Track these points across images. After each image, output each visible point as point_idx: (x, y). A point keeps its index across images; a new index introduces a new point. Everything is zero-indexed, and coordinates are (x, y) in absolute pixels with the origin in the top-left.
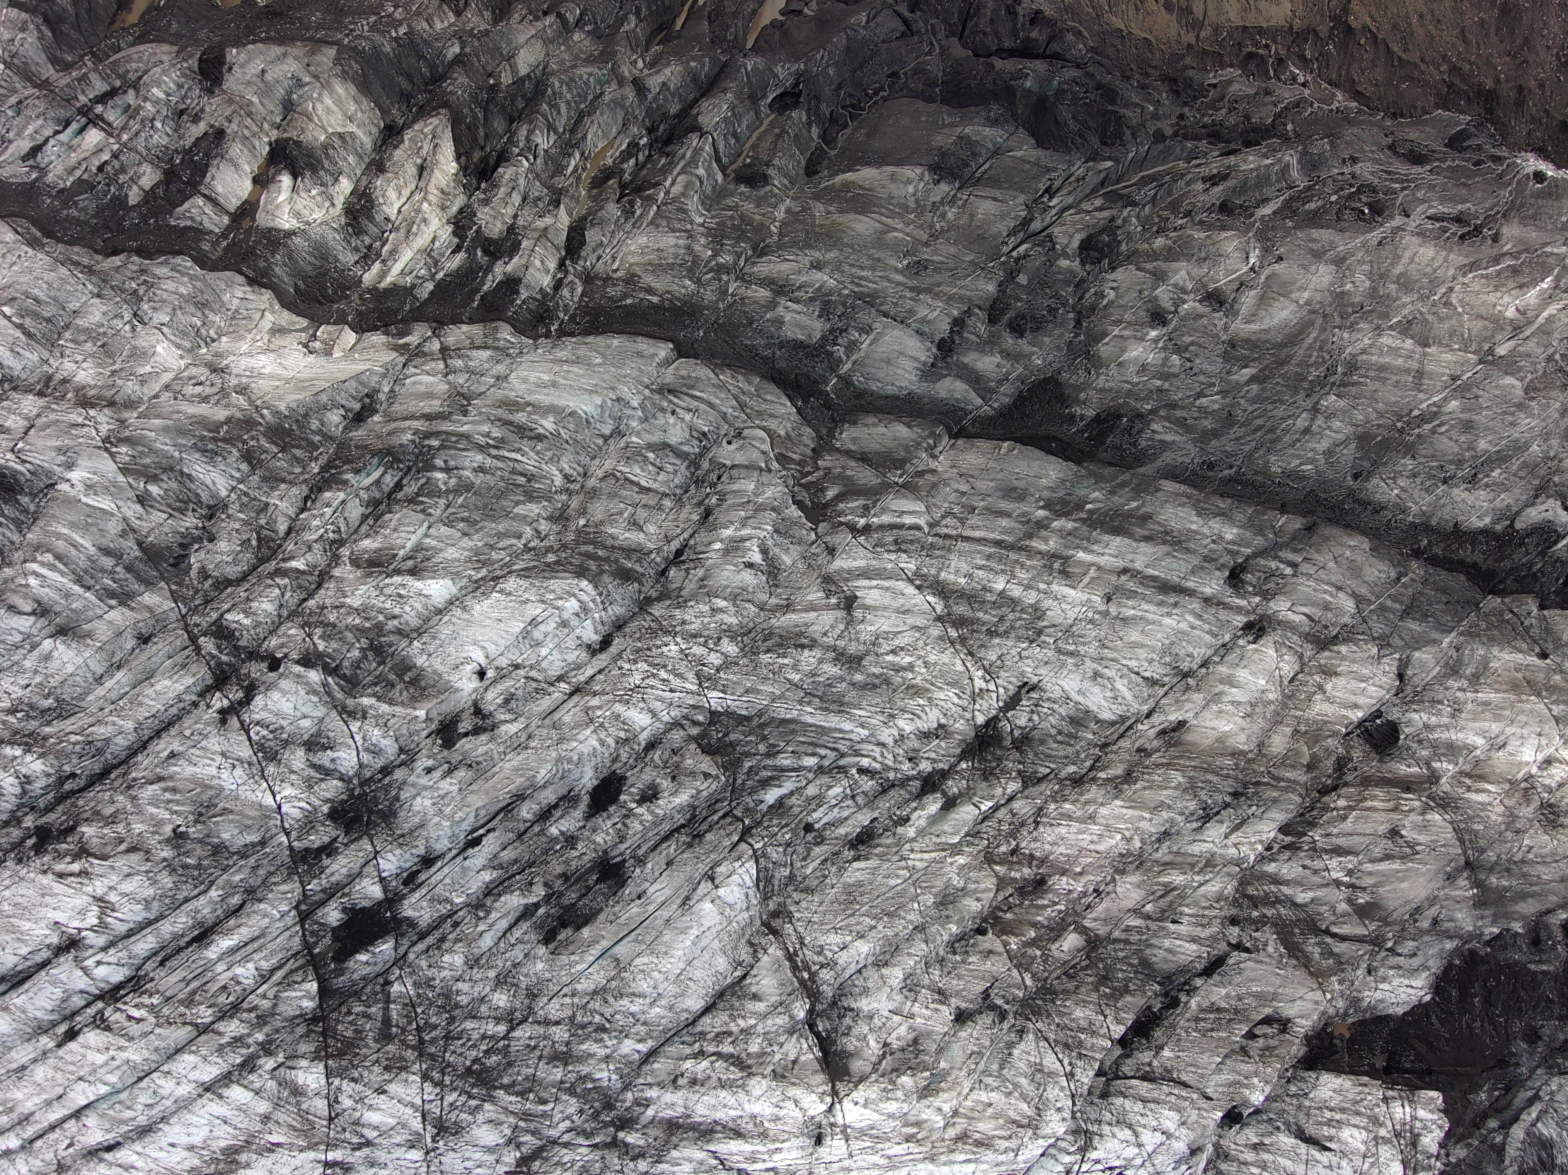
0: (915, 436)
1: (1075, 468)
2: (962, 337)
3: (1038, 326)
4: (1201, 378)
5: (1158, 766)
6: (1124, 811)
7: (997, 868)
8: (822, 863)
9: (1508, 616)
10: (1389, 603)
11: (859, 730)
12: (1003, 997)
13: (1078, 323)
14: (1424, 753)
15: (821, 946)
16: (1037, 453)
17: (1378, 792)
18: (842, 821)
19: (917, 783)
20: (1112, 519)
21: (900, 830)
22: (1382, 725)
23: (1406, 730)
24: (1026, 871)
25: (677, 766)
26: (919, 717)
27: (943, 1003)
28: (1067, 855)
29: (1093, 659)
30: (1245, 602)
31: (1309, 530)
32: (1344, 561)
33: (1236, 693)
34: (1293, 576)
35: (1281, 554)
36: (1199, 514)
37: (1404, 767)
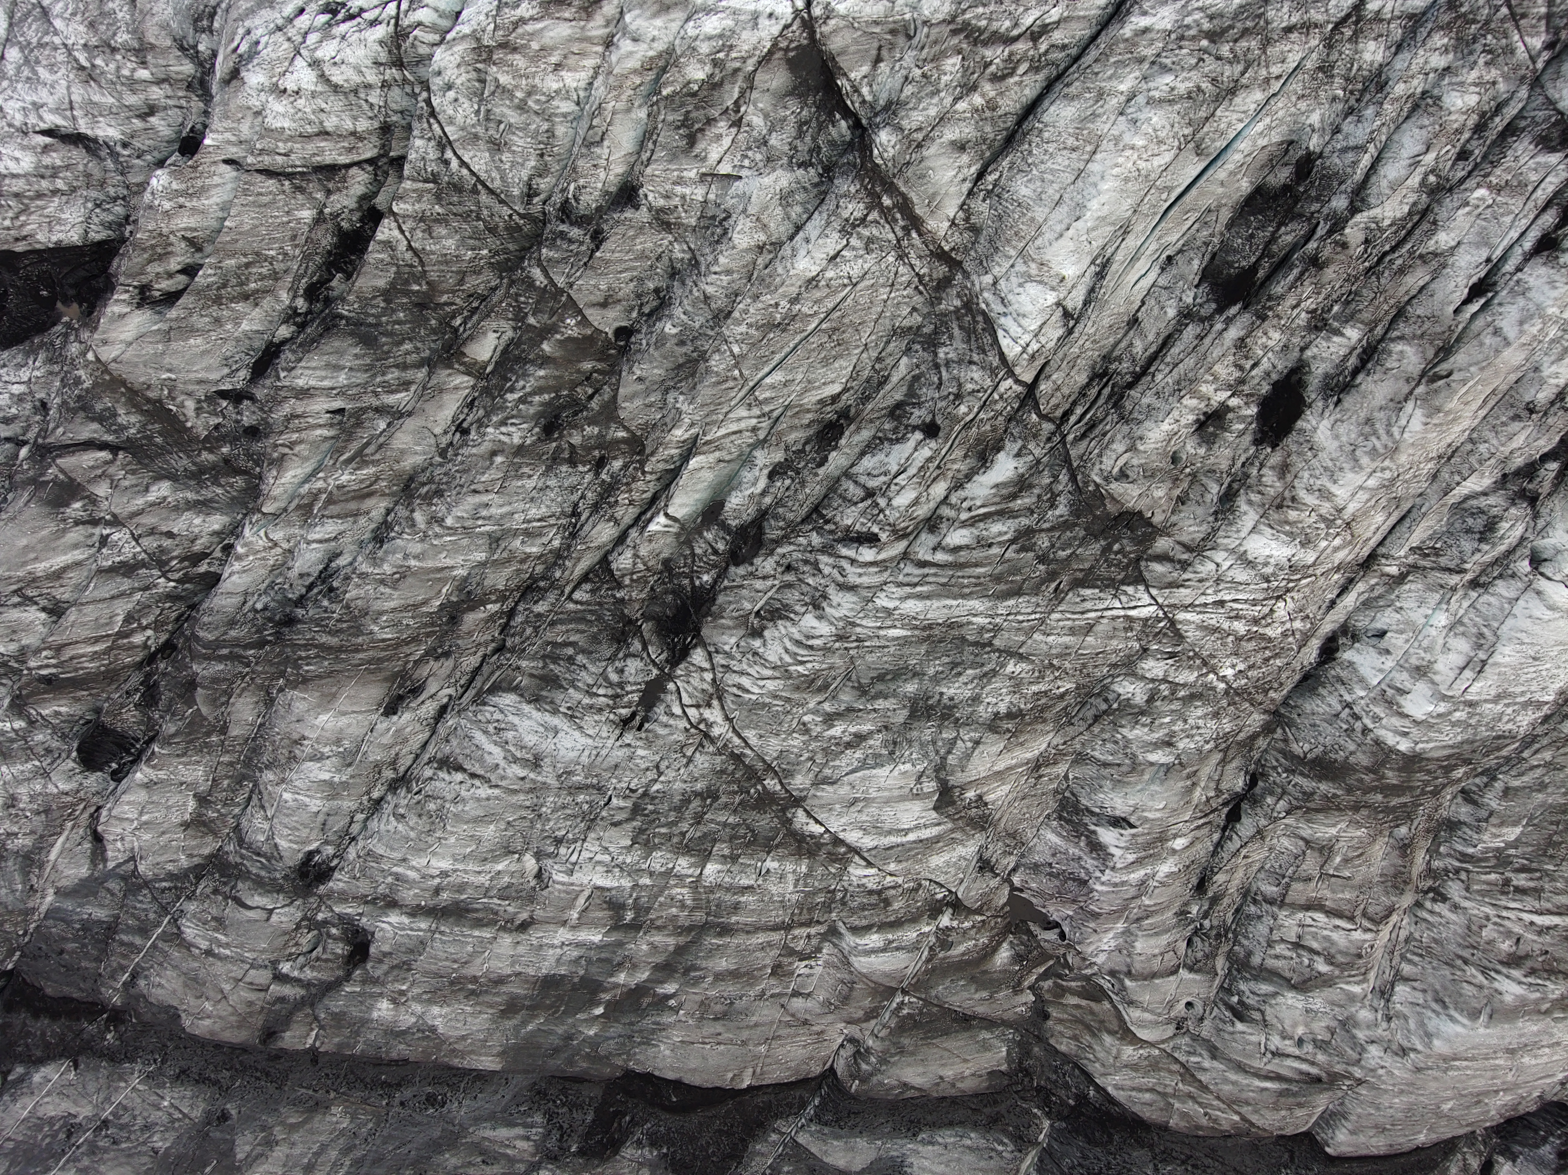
0: (893, 1070)
5: (413, 639)
6: (448, 561)
7: (621, 433)
8: (886, 379)
11: (891, 605)
12: (571, 241)
14: (39, 737)
15: (868, 251)
17: (91, 666)
18: (868, 449)
19: (770, 534)
21: (779, 456)
22: (107, 763)
23: (71, 764)
24: (576, 438)
25: (1176, 480)
26: (798, 643)
27: (662, 210)
30: (337, 910)
31: (270, 1034)
32: (211, 994)
33: (321, 772)
34: (275, 963)
35: (299, 992)
36: (433, 1029)
37: (63, 709)
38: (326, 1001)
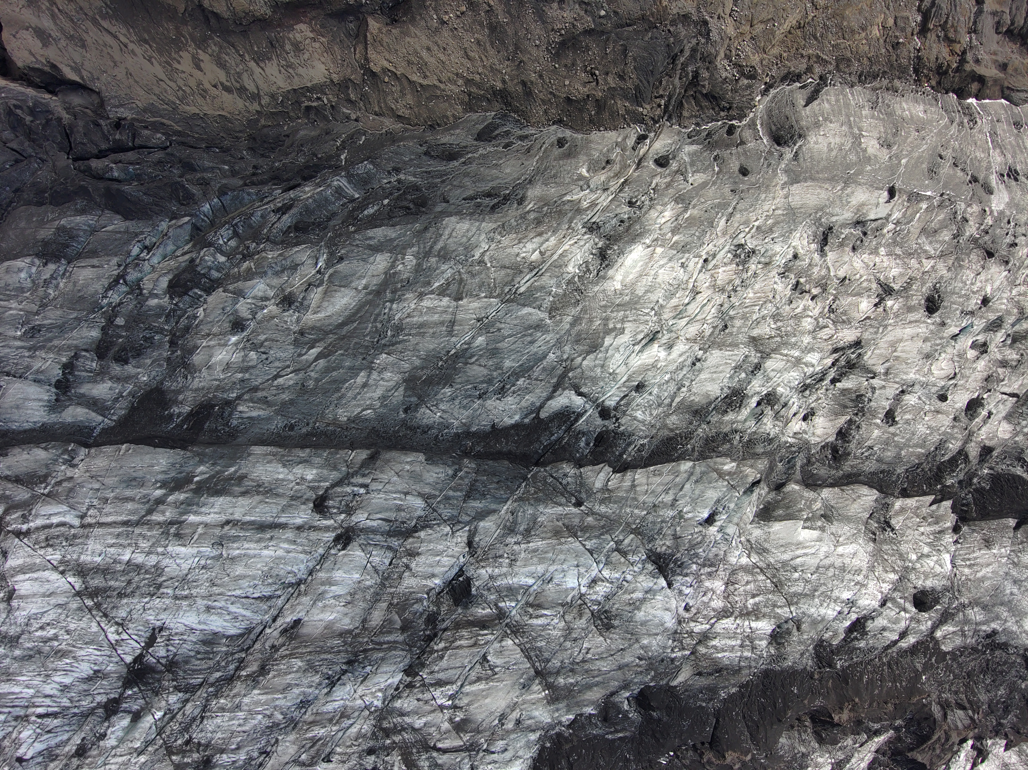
0: (51, 456)
1: (182, 453)
2: (75, 376)
3: (139, 353)
4: (277, 364)
5: (283, 657)
6: (260, 697)
7: (174, 758)
9: (550, 480)
10: (451, 493)
13: (173, 343)
14: (493, 597)
16: (147, 448)
17: (464, 633)
19: (101, 710)
20: (216, 485)
21: (102, 743)
22: (462, 580)
23: (476, 583)
24: (195, 756)
28: (223, 739)
29: (203, 598)
30: (332, 522)
31: (373, 458)
32: (405, 474)
33: (336, 590)
34: (366, 493)
35: (353, 480)
36: (284, 466)
37: (480, 611)
38: (341, 476)
